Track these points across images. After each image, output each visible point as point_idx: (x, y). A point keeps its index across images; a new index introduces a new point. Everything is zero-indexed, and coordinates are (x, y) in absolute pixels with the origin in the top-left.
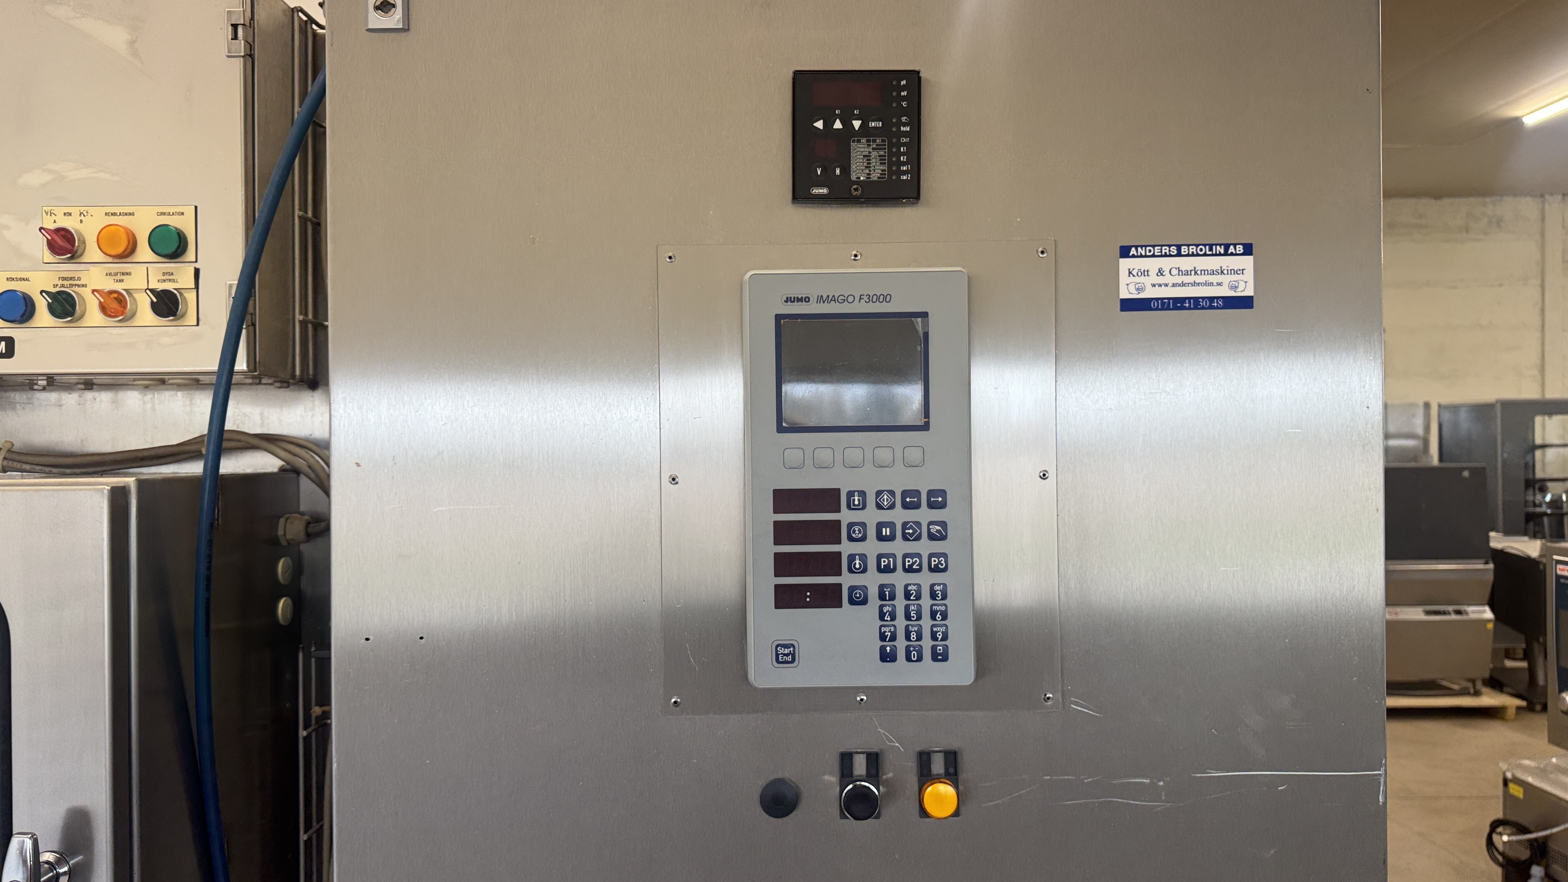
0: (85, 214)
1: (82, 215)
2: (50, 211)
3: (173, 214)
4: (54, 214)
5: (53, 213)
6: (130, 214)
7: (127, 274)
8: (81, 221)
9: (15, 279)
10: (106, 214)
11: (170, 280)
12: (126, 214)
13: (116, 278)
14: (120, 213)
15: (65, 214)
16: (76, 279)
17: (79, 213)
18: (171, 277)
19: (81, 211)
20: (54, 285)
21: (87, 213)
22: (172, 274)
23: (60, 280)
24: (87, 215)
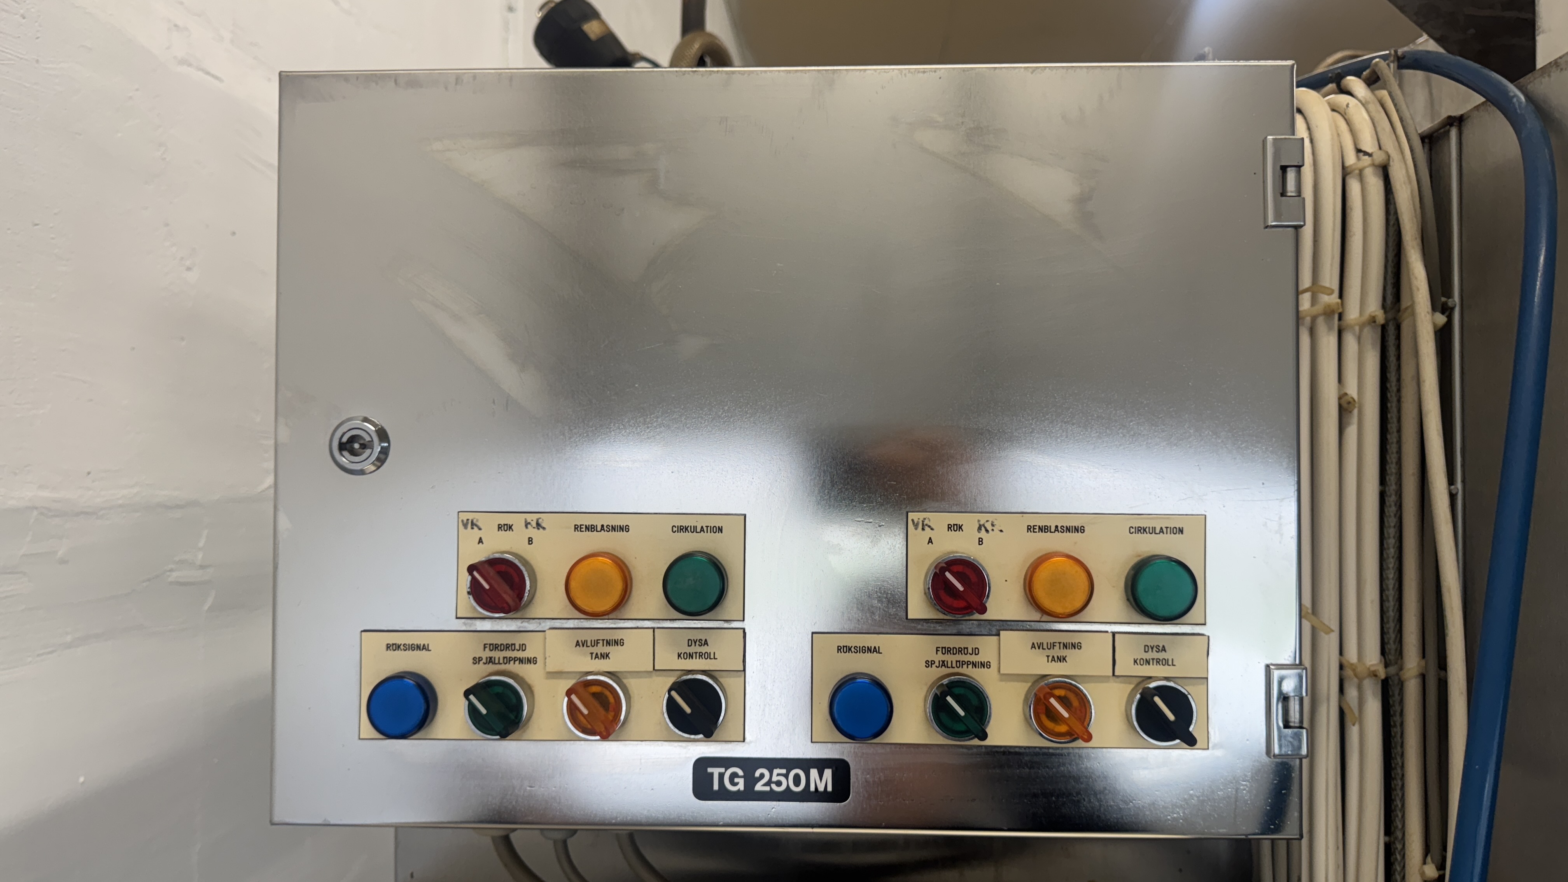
0: (989, 528)
1: (983, 528)
2: (923, 522)
3: (1161, 531)
4: (929, 526)
5: (927, 525)
6: (1076, 530)
7: (1074, 646)
8: (981, 541)
9: (853, 649)
10: (1029, 528)
11: (1158, 661)
12: (1068, 529)
13: (1051, 653)
14: (1057, 527)
15: (950, 527)
16: (970, 651)
17: (978, 526)
18: (1161, 656)
19: (982, 523)
20: (927, 662)
21: (993, 525)
22: (1164, 649)
23: (940, 653)
24: (993, 530)
